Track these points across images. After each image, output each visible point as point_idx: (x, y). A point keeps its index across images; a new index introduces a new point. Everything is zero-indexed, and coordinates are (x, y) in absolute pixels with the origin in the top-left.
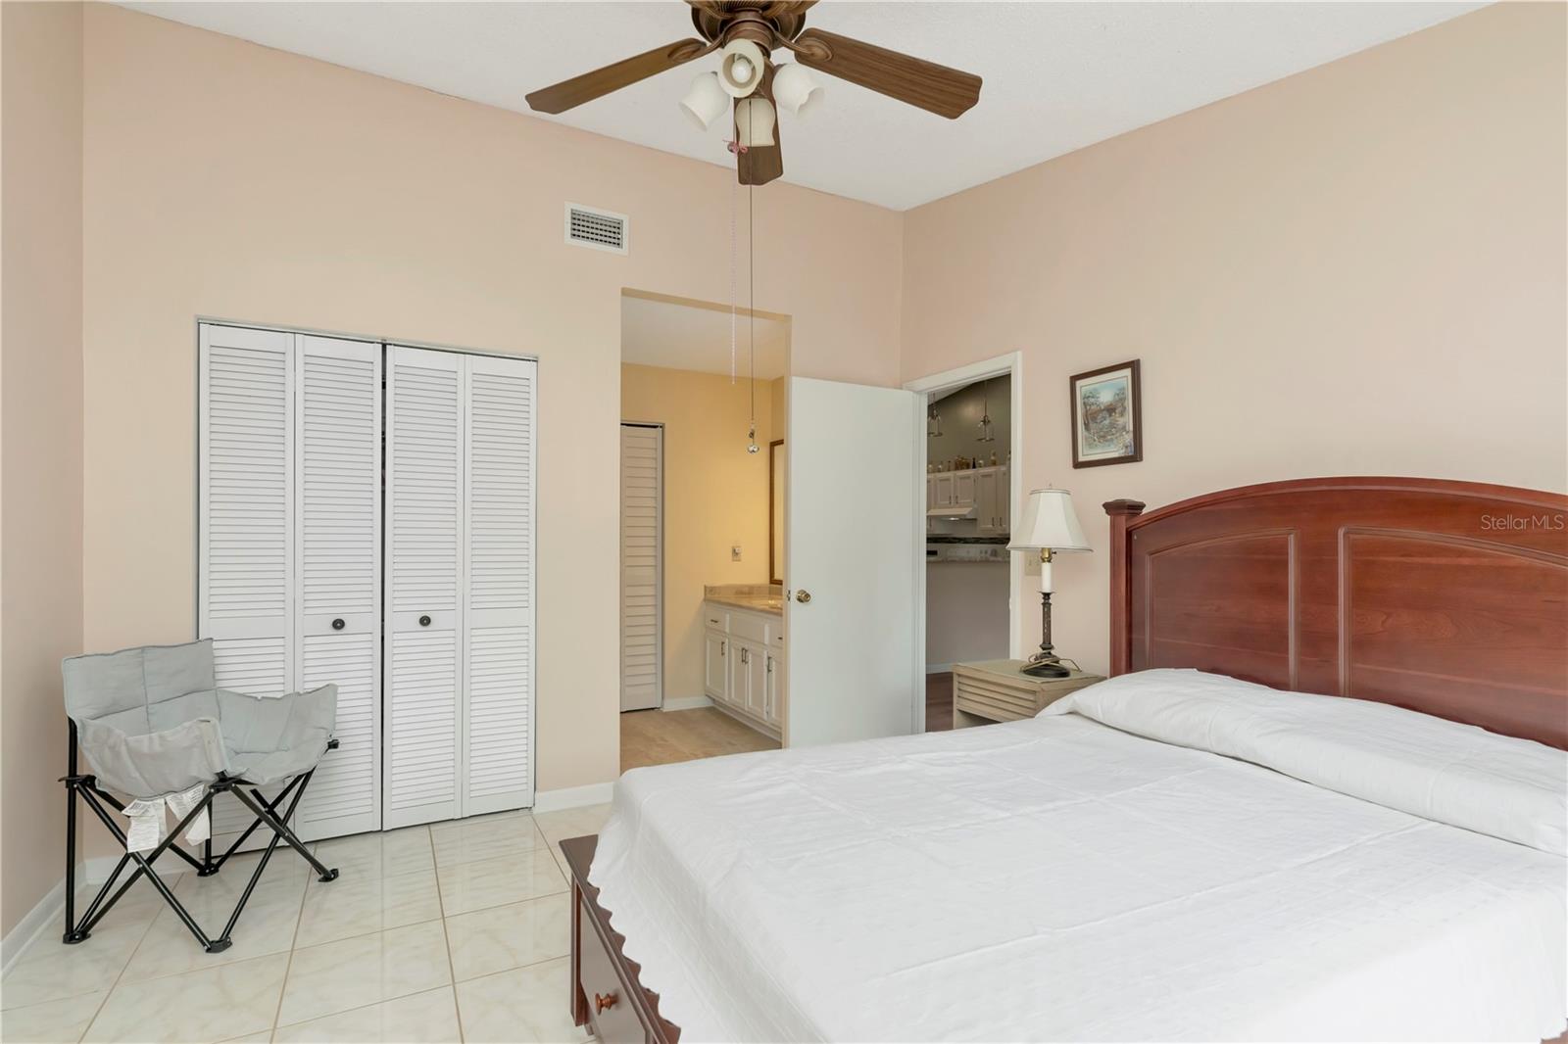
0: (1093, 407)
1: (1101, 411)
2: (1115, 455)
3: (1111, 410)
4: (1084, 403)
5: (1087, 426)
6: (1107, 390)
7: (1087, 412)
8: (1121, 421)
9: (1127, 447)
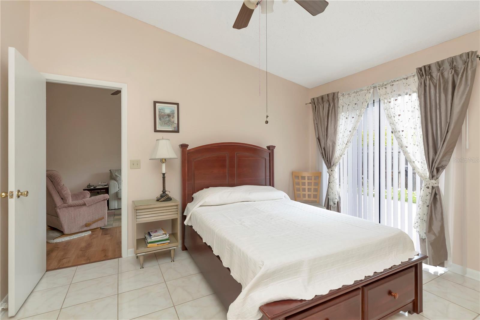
0: (162, 113)
1: (166, 115)
2: (171, 130)
3: (169, 116)
4: (159, 111)
5: (160, 119)
6: (168, 109)
7: (160, 114)
8: (172, 120)
9: (175, 128)
